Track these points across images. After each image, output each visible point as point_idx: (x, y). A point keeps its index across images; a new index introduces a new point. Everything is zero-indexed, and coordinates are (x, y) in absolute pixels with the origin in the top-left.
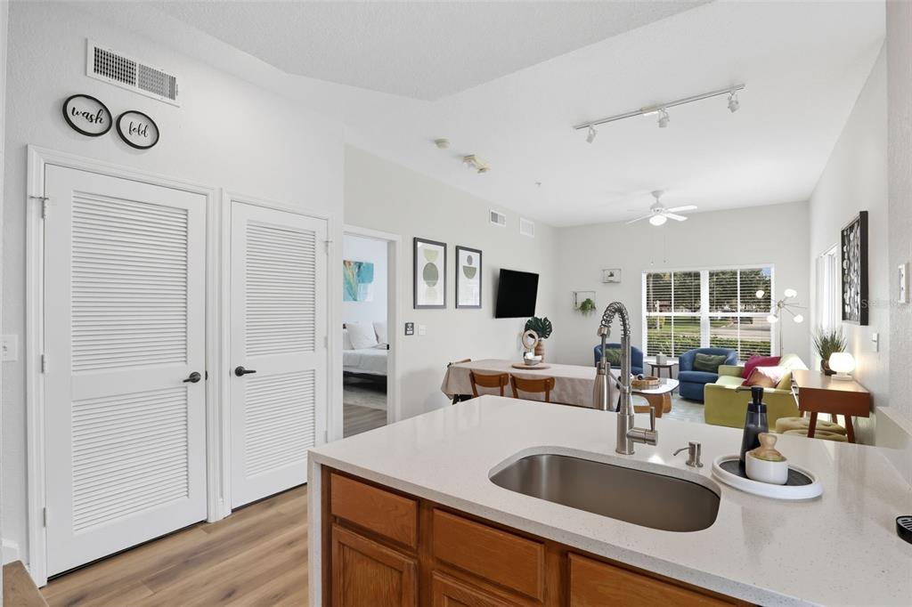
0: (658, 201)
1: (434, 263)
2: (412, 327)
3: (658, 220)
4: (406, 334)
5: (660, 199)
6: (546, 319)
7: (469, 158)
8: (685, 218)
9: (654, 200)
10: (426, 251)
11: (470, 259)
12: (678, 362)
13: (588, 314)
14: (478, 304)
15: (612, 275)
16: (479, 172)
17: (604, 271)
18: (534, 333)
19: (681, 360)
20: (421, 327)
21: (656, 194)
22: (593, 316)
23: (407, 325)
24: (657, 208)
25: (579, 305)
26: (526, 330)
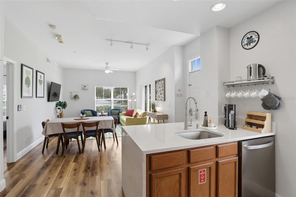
0: (107, 66)
1: (29, 77)
2: (21, 107)
3: (107, 72)
4: (18, 110)
5: (108, 65)
6: (65, 102)
7: (59, 36)
8: (112, 72)
9: (106, 65)
10: (26, 71)
11: (41, 77)
12: (107, 113)
13: (77, 100)
14: (43, 96)
15: (85, 87)
16: (59, 42)
17: (82, 85)
18: (60, 107)
19: (108, 113)
20: (24, 107)
21: (107, 64)
22: (79, 100)
23: (18, 106)
24: (107, 68)
25: (73, 96)
26: (57, 106)
